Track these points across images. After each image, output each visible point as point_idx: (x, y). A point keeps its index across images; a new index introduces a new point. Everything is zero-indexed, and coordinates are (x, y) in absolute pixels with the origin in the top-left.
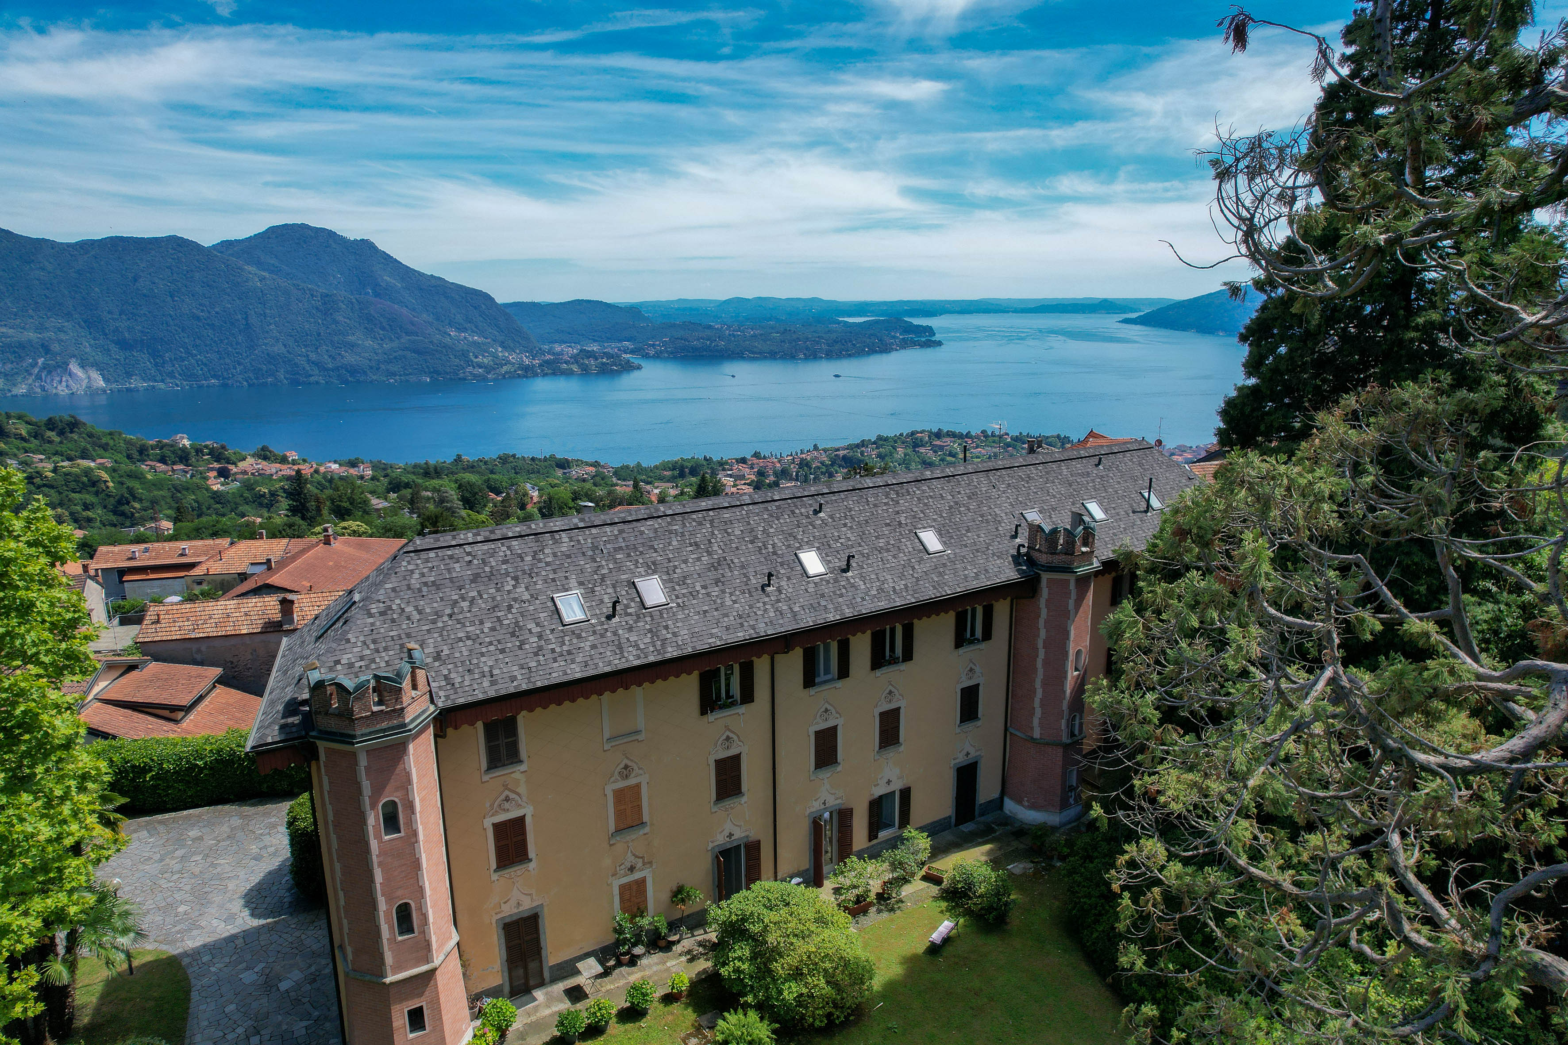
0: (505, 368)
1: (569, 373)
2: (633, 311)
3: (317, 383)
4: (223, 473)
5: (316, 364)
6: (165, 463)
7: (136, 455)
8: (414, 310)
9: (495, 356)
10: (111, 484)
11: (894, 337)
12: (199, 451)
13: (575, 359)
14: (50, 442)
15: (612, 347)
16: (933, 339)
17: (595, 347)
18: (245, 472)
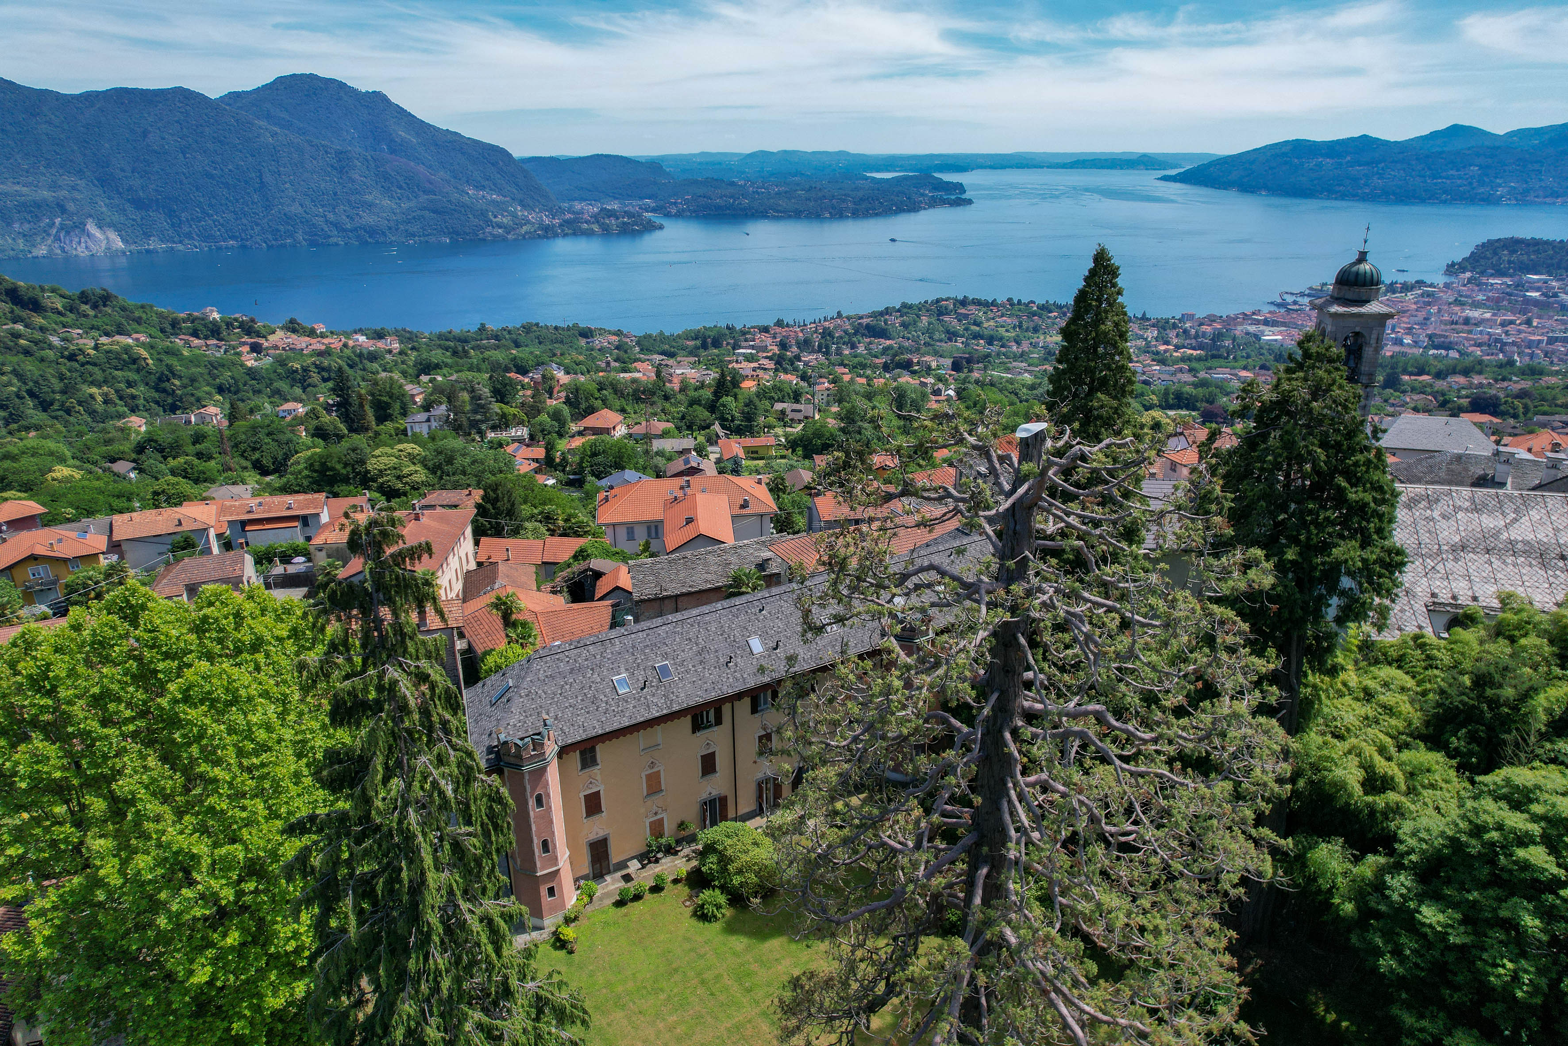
0: (525, 229)
1: (589, 234)
2: (654, 166)
3: (337, 244)
4: (256, 348)
5: (336, 225)
6: (198, 337)
7: (169, 329)
8: (430, 167)
9: (514, 215)
10: (150, 361)
11: (923, 195)
12: (229, 325)
13: (596, 218)
14: (86, 316)
15: (633, 205)
16: (963, 197)
17: (614, 206)
18: (276, 347)
